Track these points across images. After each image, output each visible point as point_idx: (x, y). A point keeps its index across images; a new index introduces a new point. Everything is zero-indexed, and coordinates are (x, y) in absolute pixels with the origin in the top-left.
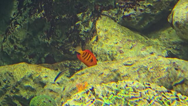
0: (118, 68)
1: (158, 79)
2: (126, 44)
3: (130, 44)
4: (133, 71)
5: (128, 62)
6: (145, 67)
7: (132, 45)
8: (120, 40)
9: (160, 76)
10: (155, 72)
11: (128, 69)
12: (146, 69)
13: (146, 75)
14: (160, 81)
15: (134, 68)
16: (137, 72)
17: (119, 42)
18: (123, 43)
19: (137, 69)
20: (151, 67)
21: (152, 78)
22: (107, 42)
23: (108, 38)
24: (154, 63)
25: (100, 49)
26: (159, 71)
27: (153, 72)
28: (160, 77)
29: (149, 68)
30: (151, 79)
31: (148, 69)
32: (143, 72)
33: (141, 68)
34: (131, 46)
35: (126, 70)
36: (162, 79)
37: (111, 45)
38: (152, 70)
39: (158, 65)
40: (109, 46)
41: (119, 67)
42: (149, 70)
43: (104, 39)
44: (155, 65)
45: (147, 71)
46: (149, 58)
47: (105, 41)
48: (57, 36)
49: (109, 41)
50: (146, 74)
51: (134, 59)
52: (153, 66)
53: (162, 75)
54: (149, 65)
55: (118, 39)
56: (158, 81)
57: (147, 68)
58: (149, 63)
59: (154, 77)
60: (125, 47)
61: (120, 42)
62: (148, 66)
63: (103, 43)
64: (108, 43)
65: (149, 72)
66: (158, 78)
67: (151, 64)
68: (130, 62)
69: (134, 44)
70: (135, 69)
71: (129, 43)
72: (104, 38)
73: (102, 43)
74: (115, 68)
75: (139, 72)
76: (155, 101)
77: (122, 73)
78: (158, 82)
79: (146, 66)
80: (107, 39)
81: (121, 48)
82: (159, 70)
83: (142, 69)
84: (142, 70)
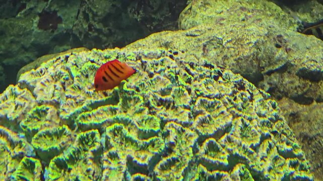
0: (173, 39)
1: (235, 60)
2: (236, 15)
3: (242, 15)
4: (196, 45)
5: (196, 31)
6: (219, 39)
7: (246, 16)
8: (228, 8)
9: (239, 54)
10: (233, 48)
11: (189, 41)
12: (220, 42)
13: (217, 53)
14: (238, 62)
15: (199, 40)
16: (202, 46)
17: (225, 10)
18: (232, 13)
19: (204, 42)
20: (230, 39)
21: (225, 57)
22: (205, 11)
23: (208, 4)
24: (237, 32)
25: (191, 22)
26: (240, 46)
27: (231, 47)
28: (238, 56)
29: (226, 41)
30: (222, 58)
31: (222, 42)
32: (215, 48)
33: (212, 40)
34: (242, 17)
35: (185, 44)
36: (242, 59)
37: (209, 15)
38: (229, 45)
39: (243, 35)
40: (206, 17)
41: (175, 39)
42: (224, 44)
43: (200, 4)
44: (238, 36)
45: (221, 47)
46: (234, 26)
47: (202, 8)
48: (153, 8)
49: (210, 9)
50: (218, 51)
51: (207, 27)
52: (233, 37)
53: (244, 52)
54: (227, 35)
55: (225, 7)
56: (234, 62)
57: (222, 40)
58: (228, 32)
59: (229, 55)
60: (230, 19)
61: (228, 10)
62: (224, 37)
63: (198, 11)
64: (207, 12)
65: (223, 47)
66: (235, 58)
67: (232, 33)
68: (200, 31)
69: (249, 14)
70: (201, 42)
71: (242, 13)
72: (202, 3)
73: (196, 11)
74: (167, 40)
75: (207, 48)
76: (165, 76)
77: (176, 47)
78: (233, 65)
79: (220, 37)
80: (207, 6)
81: (223, 19)
82: (242, 45)
83: (214, 42)
84: (213, 45)
